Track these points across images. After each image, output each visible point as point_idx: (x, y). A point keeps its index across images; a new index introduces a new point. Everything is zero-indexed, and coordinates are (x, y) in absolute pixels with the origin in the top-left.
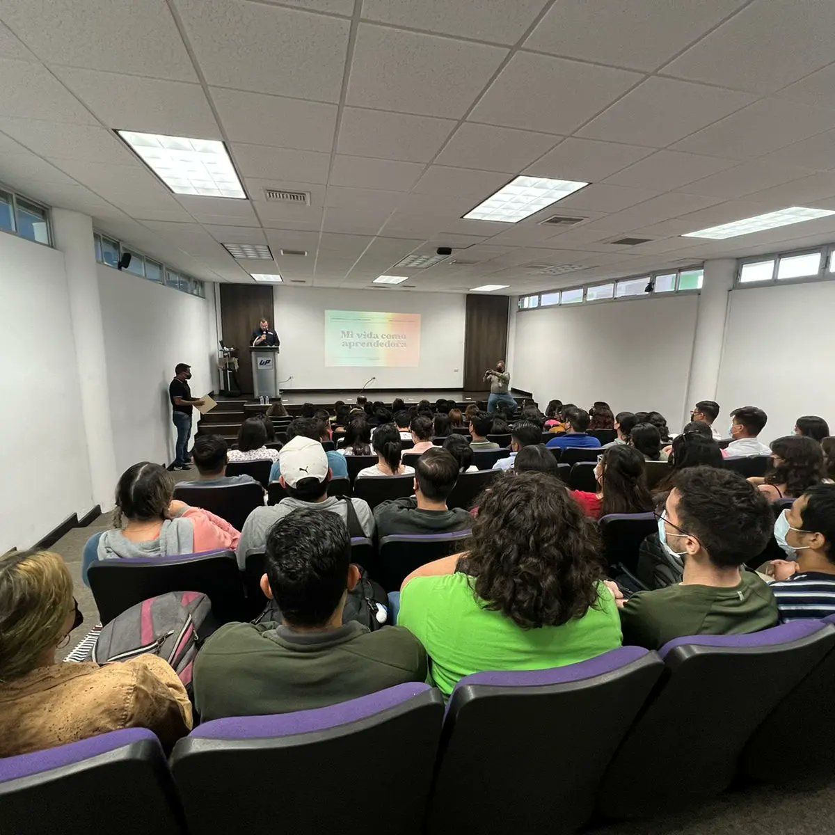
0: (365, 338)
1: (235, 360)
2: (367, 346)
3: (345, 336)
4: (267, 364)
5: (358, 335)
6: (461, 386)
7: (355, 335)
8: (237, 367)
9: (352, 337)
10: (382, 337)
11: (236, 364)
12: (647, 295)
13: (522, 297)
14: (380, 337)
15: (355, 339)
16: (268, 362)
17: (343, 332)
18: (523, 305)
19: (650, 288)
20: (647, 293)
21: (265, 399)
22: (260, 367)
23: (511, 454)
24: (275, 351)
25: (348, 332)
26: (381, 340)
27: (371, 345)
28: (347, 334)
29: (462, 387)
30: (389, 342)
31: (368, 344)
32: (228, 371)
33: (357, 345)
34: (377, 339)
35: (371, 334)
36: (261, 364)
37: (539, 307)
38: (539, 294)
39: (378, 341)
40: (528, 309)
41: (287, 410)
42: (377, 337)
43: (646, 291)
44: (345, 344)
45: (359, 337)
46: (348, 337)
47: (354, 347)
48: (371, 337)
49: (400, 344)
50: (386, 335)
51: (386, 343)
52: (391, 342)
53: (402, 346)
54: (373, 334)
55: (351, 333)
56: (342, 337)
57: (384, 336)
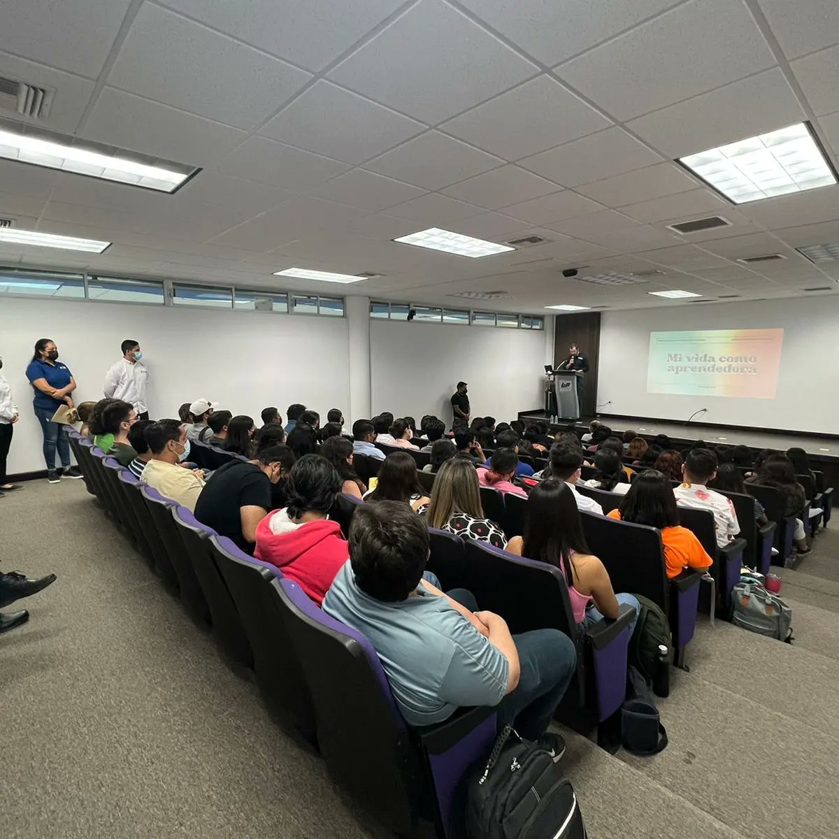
0: (697, 361)
3: (672, 360)
5: (688, 358)
7: (685, 359)
9: (680, 360)
10: (720, 360)
14: (717, 360)
15: (685, 363)
16: (568, 385)
17: (670, 356)
22: (562, 390)
25: (676, 355)
26: (719, 364)
27: (705, 371)
28: (674, 357)
30: (730, 366)
31: (700, 369)
33: (685, 371)
34: (712, 363)
35: (706, 356)
36: (562, 386)
39: (714, 366)
42: (714, 360)
44: (671, 369)
45: (689, 360)
46: (676, 361)
47: (682, 372)
48: (705, 360)
49: (747, 368)
50: (726, 357)
51: (725, 368)
52: (733, 366)
53: (750, 372)
54: (708, 356)
55: (679, 356)
56: (668, 361)
57: (723, 359)
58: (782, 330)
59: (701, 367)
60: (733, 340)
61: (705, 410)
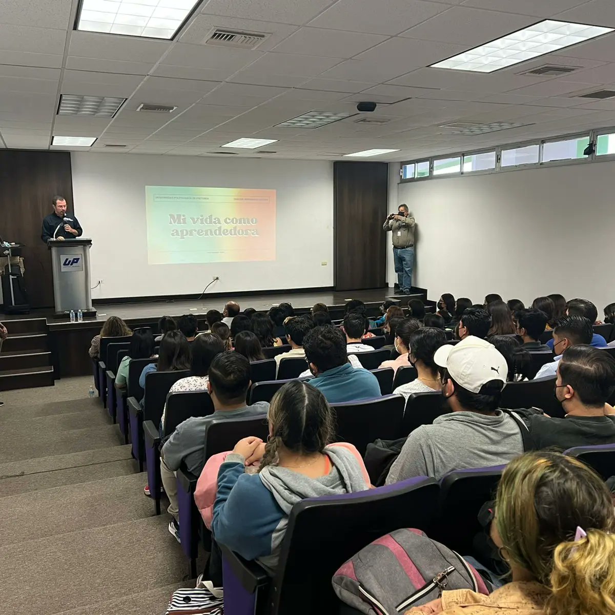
0: (202, 223)
1: (20, 260)
2: (207, 234)
3: (175, 221)
4: (74, 264)
5: (193, 219)
6: (330, 283)
7: (189, 221)
8: (22, 270)
9: (184, 222)
10: (225, 221)
11: (22, 266)
12: (585, 159)
13: (404, 164)
14: (222, 221)
15: (189, 226)
16: (76, 260)
17: (172, 216)
18: (405, 175)
19: (590, 150)
20: (587, 156)
21: (76, 315)
22: (64, 269)
23: (555, 358)
24: (85, 246)
25: (179, 216)
26: (225, 226)
27: (211, 234)
28: (177, 219)
29: (333, 286)
30: (235, 228)
31: (207, 232)
32: (11, 277)
33: (191, 234)
34: (219, 225)
35: (210, 218)
36: (65, 264)
37: (431, 177)
38: (431, 159)
39: (220, 228)
40: (412, 180)
41: (129, 327)
42: (219, 223)
43: (584, 154)
44: (175, 233)
45: (194, 223)
46: (179, 222)
47: (188, 236)
48: (211, 222)
49: (250, 230)
50: (231, 218)
51: (231, 230)
52: (238, 229)
53: (253, 234)
54: (213, 218)
55: (182, 217)
56: (171, 223)
57: (228, 221)
58: (275, 191)
59: (207, 230)
60: (235, 199)
61: (217, 278)
